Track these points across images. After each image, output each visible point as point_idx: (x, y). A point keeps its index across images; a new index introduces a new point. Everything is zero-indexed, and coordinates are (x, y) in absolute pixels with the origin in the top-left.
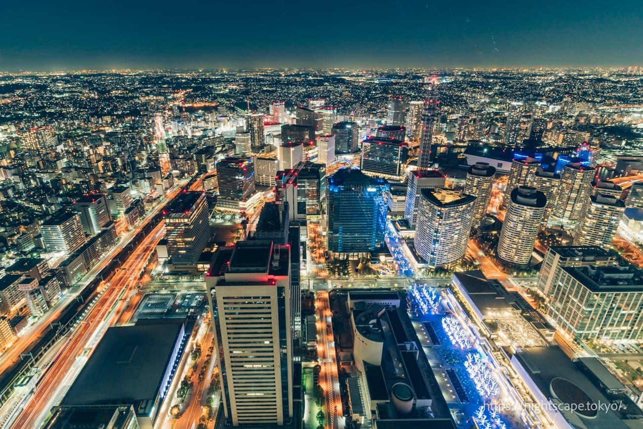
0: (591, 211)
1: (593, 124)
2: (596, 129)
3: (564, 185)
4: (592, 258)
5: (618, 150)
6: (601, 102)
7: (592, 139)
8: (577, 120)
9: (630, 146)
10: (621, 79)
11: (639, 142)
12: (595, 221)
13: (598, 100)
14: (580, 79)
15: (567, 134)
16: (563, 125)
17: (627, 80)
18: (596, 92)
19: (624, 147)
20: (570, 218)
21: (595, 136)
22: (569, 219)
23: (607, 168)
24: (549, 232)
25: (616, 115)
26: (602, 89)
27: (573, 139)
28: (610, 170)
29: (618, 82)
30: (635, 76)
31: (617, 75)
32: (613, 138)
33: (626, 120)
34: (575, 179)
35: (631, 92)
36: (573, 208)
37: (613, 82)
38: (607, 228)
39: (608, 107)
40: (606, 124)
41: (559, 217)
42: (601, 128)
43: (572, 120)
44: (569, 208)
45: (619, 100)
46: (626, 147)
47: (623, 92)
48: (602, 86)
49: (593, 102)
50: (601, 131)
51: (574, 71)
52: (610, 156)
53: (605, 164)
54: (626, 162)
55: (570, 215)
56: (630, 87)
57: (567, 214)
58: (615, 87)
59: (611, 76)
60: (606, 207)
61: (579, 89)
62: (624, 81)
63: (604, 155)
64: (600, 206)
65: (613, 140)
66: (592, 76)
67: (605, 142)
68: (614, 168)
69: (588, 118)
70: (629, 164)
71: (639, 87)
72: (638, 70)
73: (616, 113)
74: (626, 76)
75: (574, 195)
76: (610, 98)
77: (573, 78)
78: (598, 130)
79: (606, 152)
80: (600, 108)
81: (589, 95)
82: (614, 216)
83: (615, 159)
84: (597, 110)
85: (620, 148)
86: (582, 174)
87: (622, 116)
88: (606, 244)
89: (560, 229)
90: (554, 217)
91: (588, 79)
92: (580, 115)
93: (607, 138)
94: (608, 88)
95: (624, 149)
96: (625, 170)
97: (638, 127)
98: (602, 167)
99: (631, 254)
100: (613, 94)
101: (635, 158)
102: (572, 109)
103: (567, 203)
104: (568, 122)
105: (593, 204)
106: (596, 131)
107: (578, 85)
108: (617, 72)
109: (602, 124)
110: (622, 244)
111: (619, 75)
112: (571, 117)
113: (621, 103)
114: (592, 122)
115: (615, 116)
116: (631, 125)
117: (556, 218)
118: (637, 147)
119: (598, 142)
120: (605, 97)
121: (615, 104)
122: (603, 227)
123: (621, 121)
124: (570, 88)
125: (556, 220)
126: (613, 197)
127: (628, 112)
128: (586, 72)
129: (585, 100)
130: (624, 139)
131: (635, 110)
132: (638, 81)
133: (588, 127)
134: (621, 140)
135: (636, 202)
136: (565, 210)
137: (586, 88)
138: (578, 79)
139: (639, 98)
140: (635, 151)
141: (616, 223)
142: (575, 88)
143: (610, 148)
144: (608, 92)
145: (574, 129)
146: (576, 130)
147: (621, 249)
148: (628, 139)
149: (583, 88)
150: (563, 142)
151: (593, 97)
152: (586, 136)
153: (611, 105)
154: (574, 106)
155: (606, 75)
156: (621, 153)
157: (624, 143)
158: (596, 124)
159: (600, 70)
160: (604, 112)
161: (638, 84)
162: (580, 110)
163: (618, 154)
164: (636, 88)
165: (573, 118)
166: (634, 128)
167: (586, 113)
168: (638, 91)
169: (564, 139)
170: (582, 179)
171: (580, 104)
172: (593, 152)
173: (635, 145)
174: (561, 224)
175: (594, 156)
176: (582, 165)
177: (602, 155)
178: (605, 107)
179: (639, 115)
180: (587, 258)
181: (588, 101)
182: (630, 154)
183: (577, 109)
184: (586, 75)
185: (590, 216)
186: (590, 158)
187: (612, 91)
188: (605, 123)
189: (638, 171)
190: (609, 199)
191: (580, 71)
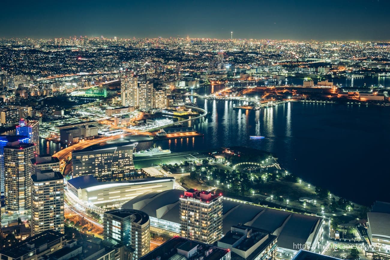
0: (35, 193)
1: (34, 96)
2: (37, 102)
3: (9, 170)
4: (45, 246)
5: (59, 121)
6: (37, 73)
7: (35, 113)
8: (17, 95)
9: (69, 114)
10: (51, 50)
11: (75, 110)
12: (42, 202)
13: (34, 71)
14: (15, 51)
15: (9, 110)
16: (4, 101)
17: (56, 50)
18: (32, 63)
19: (64, 117)
20: (26, 207)
21: (37, 109)
22: (26, 209)
23: (54, 141)
24: (5, 233)
25: (52, 85)
26: (36, 60)
27: (17, 115)
28: (57, 143)
29: (49, 53)
30: (62, 47)
31: (47, 46)
32: (54, 109)
33: (61, 89)
34: (18, 160)
35: (61, 62)
36: (25, 194)
37: (45, 53)
38: (55, 206)
39: (45, 79)
40: (46, 96)
41: (14, 210)
42: (42, 100)
43: (13, 95)
44: (22, 195)
45: (52, 71)
46: (66, 116)
47: (54, 62)
48: (35, 57)
49: (30, 74)
50: (42, 103)
51: (7, 42)
52: (53, 128)
53: (51, 137)
54: (67, 132)
55: (25, 204)
56: (59, 58)
57: (22, 203)
58: (47, 58)
59: (42, 47)
60: (47, 183)
61: (14, 61)
62: (54, 52)
63: (48, 128)
64: (41, 184)
65: (54, 111)
66: (25, 48)
67: (47, 114)
68: (59, 139)
69: (28, 91)
70: (69, 133)
71: (66, 57)
72: (63, 42)
73: (51, 83)
74: (55, 47)
75: (22, 179)
76: (45, 69)
77: (8, 50)
78: (40, 103)
79: (49, 124)
80: (38, 80)
81: (25, 67)
82: (57, 190)
83: (57, 130)
84: (35, 82)
85: (60, 118)
86: (23, 153)
87: (57, 86)
88: (59, 224)
89: (17, 224)
90: (9, 211)
91: (23, 51)
92: (20, 89)
93: (49, 110)
94: (41, 59)
95: (64, 118)
96: (68, 140)
97: (72, 95)
98: (50, 141)
99: (86, 226)
100: (47, 65)
101: (73, 126)
102: (10, 82)
103: (18, 191)
104: (9, 98)
105: (35, 184)
106: (37, 104)
107: (14, 57)
108: (47, 43)
109: (42, 95)
110: (77, 219)
111: (49, 46)
112: (11, 91)
113: (54, 74)
114: (32, 94)
115: (52, 87)
116: (65, 94)
117: (12, 212)
118: (74, 115)
119: (41, 115)
120: (41, 68)
121: (49, 74)
122: (51, 207)
123: (58, 92)
124: (6, 60)
125: (12, 215)
126: (51, 171)
127: (61, 82)
128: (19, 43)
129: (22, 72)
130: (63, 109)
131: (67, 79)
132: (65, 51)
133: (30, 101)
134: (60, 110)
135: (80, 170)
136: (18, 199)
137: (22, 60)
138: (13, 51)
139: (67, 67)
140: (73, 119)
141: (61, 198)
142: (10, 60)
143: (52, 120)
144: (42, 64)
145: (17, 104)
146: (18, 105)
147: (77, 224)
148: (66, 109)
149: (19, 60)
150: (6, 121)
151: (29, 68)
152: (29, 110)
153: (46, 76)
154: (11, 80)
155: (38, 46)
156: (62, 122)
157: (63, 112)
158: (36, 97)
159: (32, 41)
160: (42, 83)
161: (65, 54)
162: (19, 83)
163: (59, 124)
164: (64, 58)
165: (14, 93)
166: (69, 97)
167: (25, 86)
168: (66, 61)
169: (6, 117)
170: (25, 159)
171: (18, 77)
172: (31, 126)
173: (73, 113)
174: (17, 218)
175: (33, 130)
176: (21, 143)
177: (46, 128)
178: (42, 79)
179: (70, 84)
180: (41, 248)
181: (25, 74)
182: (70, 122)
183: (16, 83)
184: (19, 46)
185: (36, 198)
186: (30, 133)
187: (45, 63)
188: (44, 94)
189: (78, 138)
190: (48, 174)
191: (14, 42)
